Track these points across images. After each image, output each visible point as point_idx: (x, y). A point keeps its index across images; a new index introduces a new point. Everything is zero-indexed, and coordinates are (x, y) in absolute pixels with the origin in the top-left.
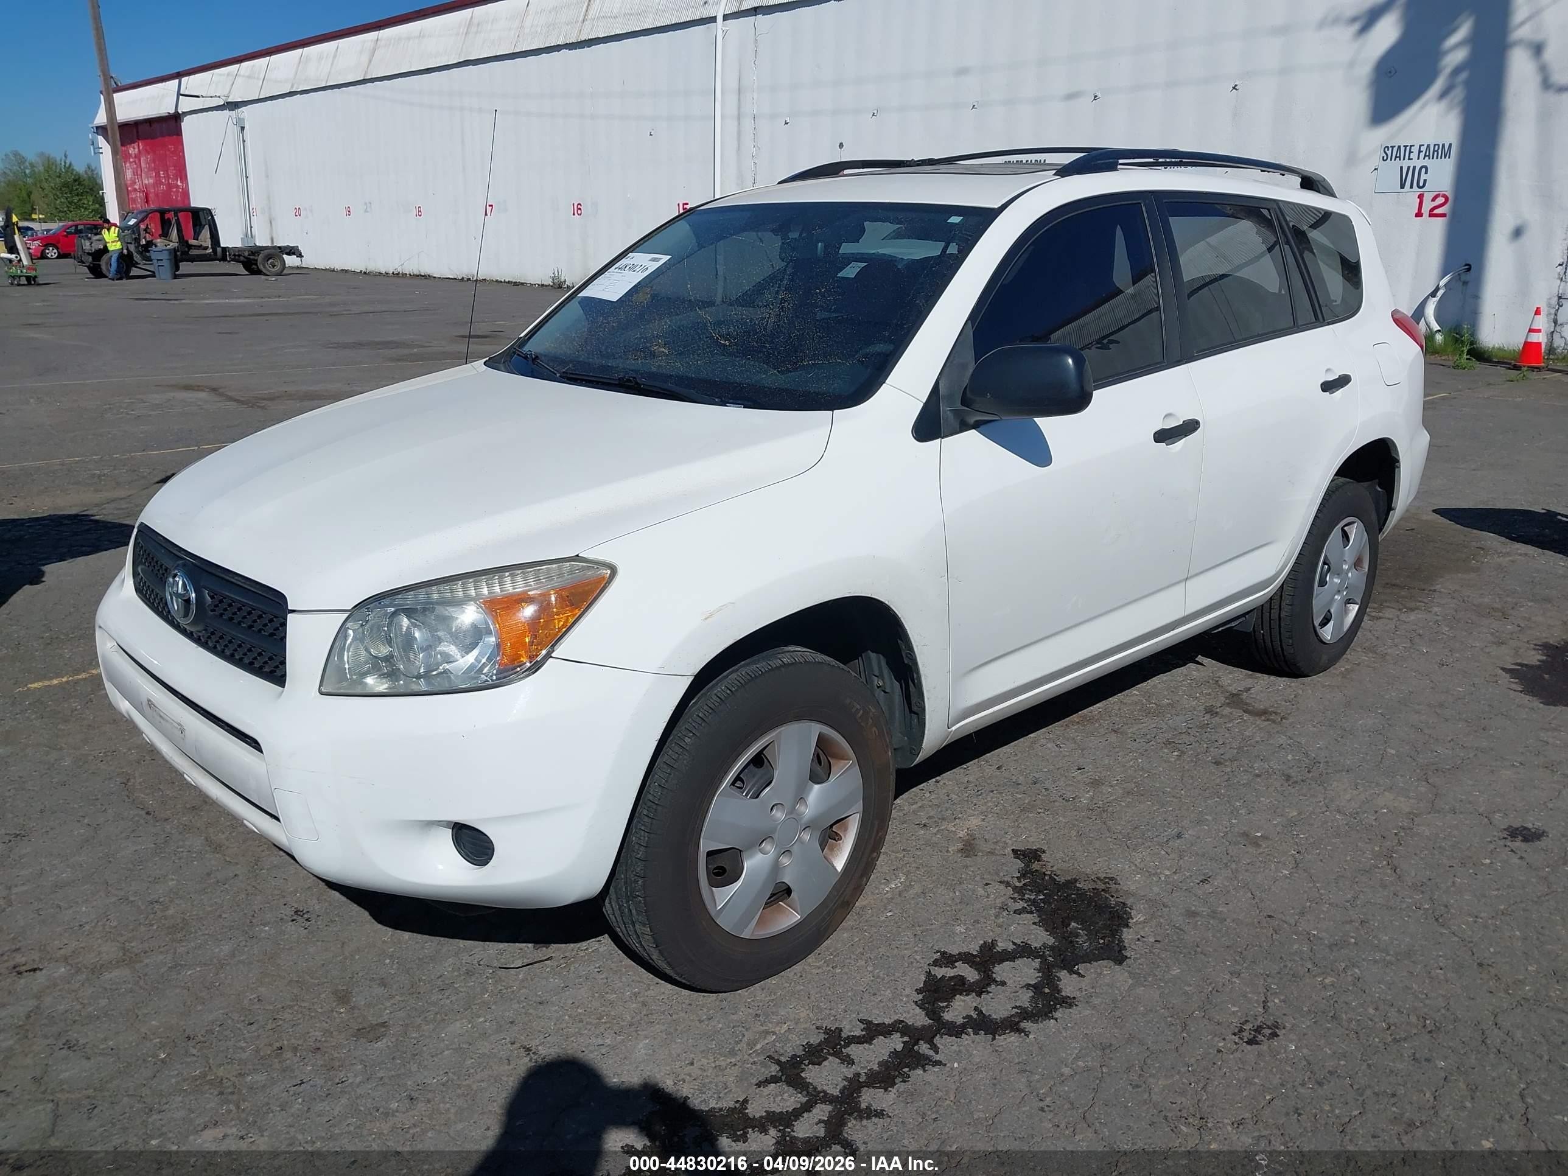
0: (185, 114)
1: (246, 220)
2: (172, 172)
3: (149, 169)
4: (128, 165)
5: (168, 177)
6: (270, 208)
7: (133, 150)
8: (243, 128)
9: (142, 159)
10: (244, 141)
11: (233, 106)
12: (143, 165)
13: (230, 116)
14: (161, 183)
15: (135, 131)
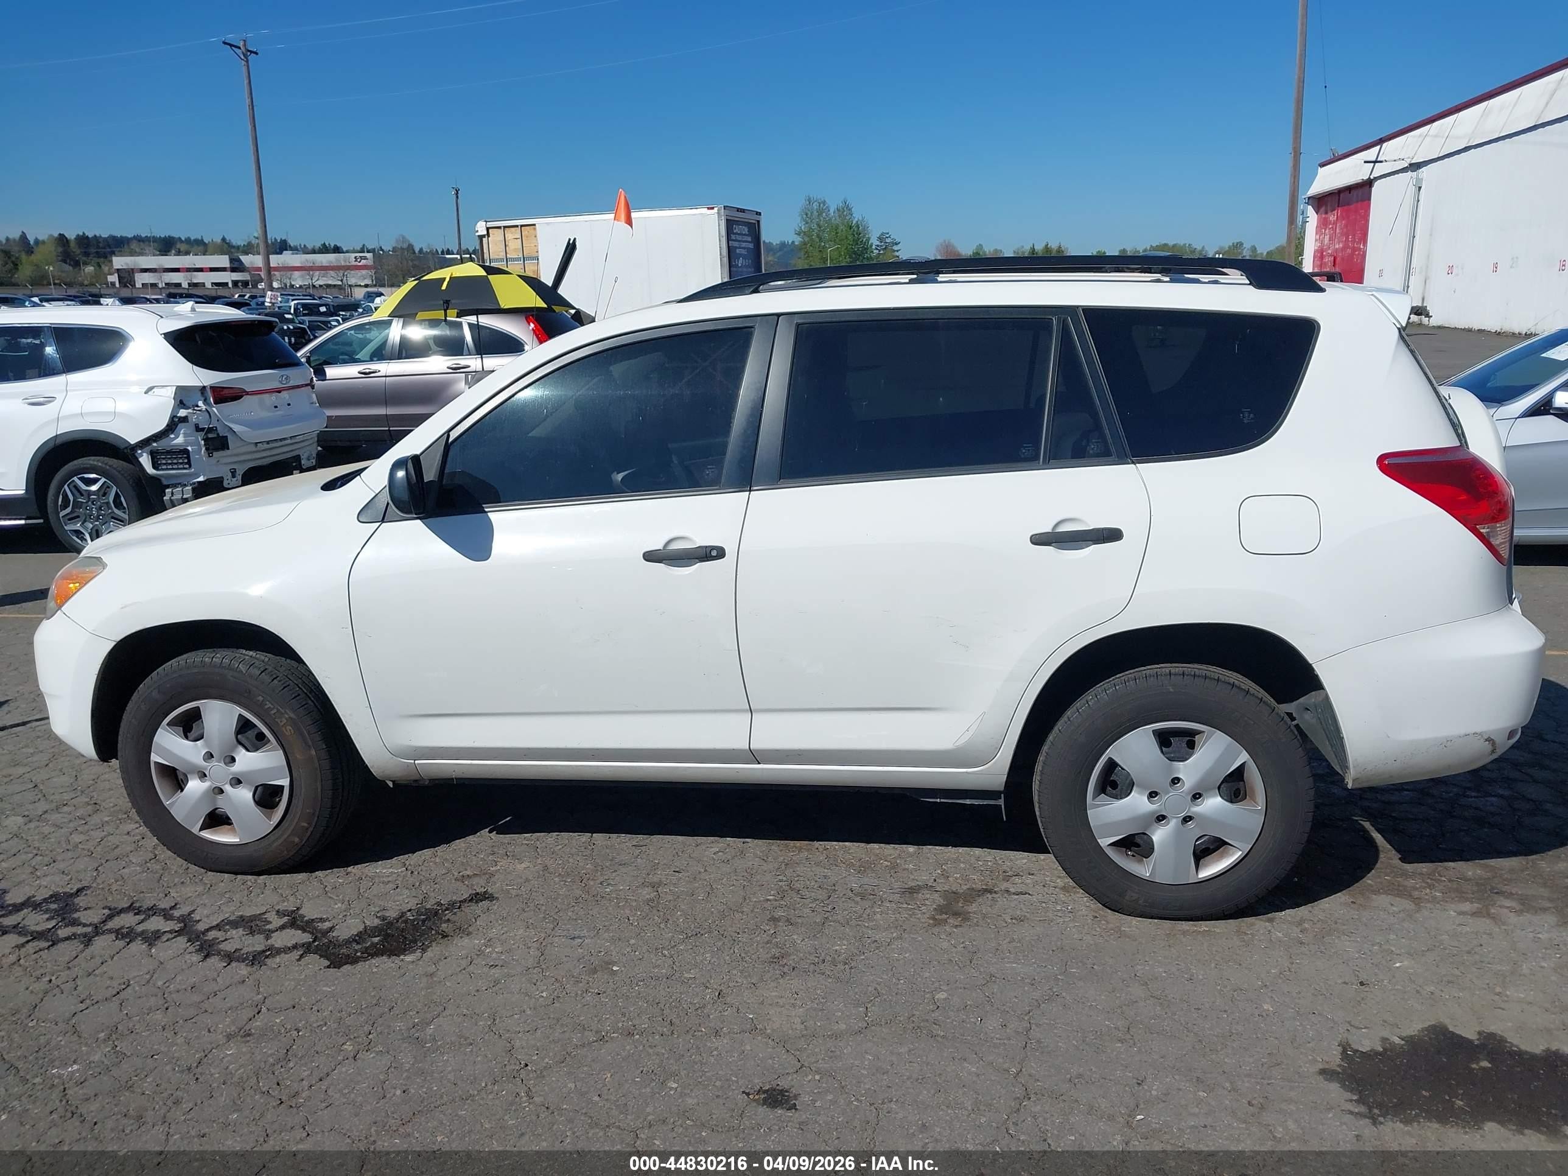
0: (1376, 179)
1: (1405, 280)
2: (1358, 234)
3: (1342, 234)
4: (1327, 231)
5: (1353, 241)
6: (1427, 267)
7: (1332, 218)
8: (1420, 188)
9: (1338, 225)
10: (1418, 201)
11: (1415, 167)
12: (1338, 231)
13: (1411, 177)
14: (1348, 247)
15: (1337, 198)
